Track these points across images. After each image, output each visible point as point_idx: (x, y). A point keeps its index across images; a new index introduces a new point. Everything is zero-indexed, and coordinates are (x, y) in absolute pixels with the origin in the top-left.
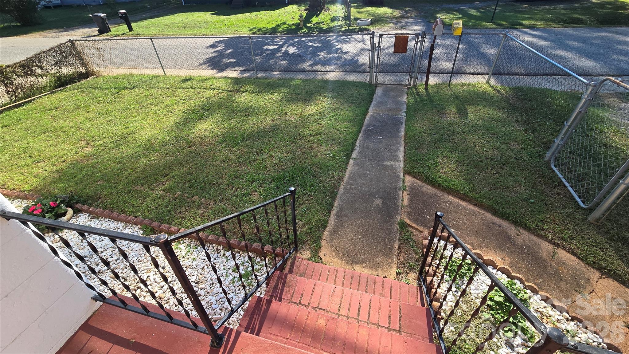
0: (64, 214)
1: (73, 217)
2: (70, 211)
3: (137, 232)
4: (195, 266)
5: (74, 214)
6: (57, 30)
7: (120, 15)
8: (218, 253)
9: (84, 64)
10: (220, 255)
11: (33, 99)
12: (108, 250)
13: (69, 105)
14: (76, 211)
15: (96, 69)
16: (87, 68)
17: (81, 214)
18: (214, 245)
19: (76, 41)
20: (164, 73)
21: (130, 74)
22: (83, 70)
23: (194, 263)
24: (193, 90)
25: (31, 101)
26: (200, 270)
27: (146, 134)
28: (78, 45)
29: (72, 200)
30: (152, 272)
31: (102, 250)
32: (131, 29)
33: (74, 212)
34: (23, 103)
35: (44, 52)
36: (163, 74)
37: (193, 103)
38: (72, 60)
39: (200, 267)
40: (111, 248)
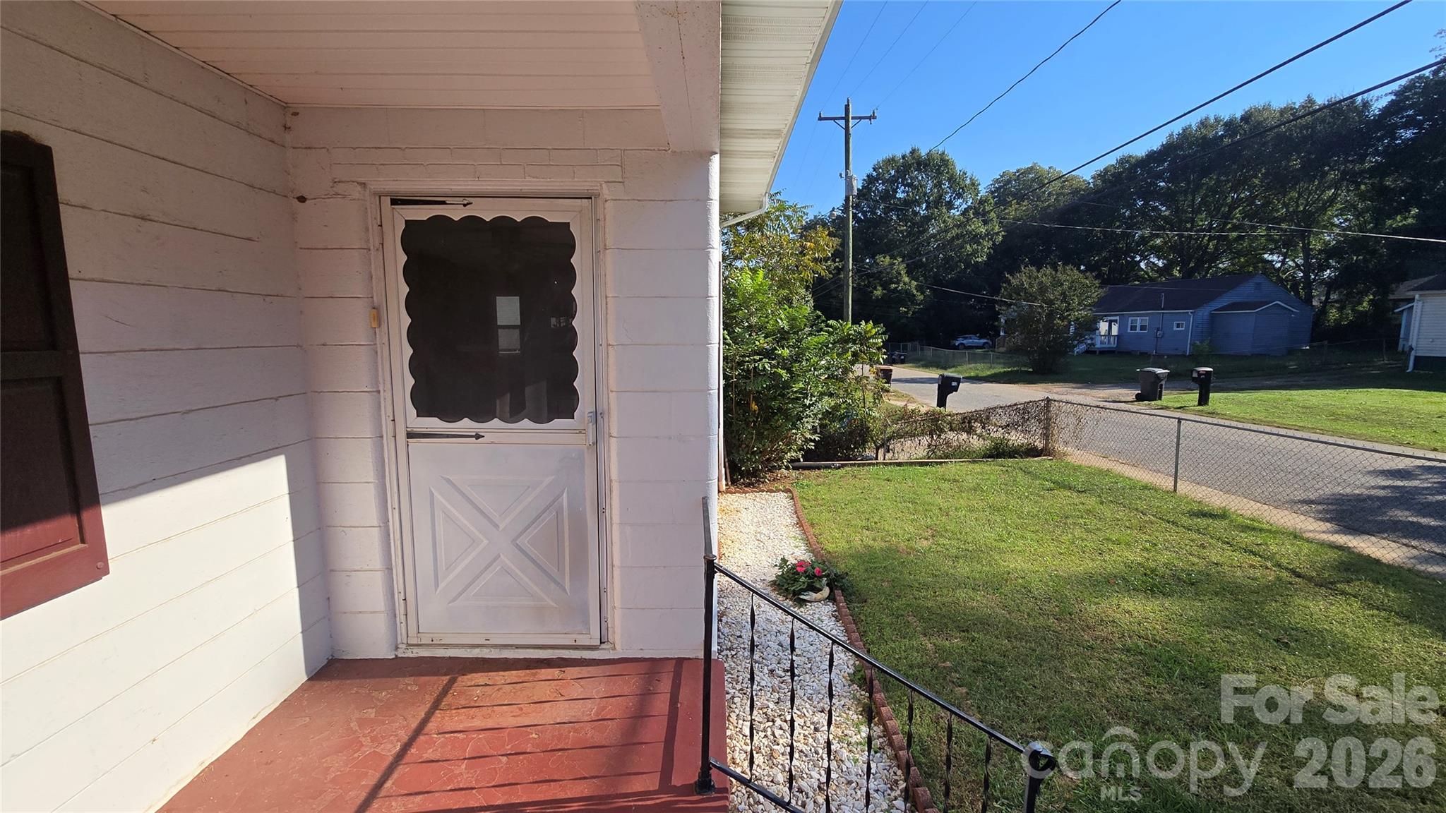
0: (817, 590)
1: (822, 602)
2: (826, 592)
3: (848, 667)
4: (845, 769)
5: (827, 598)
6: (1074, 385)
7: (1195, 375)
8: (891, 789)
9: (1046, 436)
10: (889, 795)
11: (945, 462)
12: (803, 659)
13: (970, 481)
14: (832, 597)
15: (1060, 447)
16: (1047, 444)
17: (831, 604)
18: (899, 772)
19: (1055, 401)
20: (1175, 486)
21: (1108, 470)
22: (1039, 444)
23: (848, 764)
24: (1195, 536)
25: (941, 463)
26: (843, 780)
27: (1015, 564)
28: (1054, 408)
29: (838, 582)
30: (802, 721)
31: (799, 653)
32: (1203, 400)
33: (828, 598)
34: (931, 462)
35: (1001, 407)
36: (1171, 487)
37: (1165, 557)
38: (1033, 426)
39: (847, 777)
40: (808, 658)
